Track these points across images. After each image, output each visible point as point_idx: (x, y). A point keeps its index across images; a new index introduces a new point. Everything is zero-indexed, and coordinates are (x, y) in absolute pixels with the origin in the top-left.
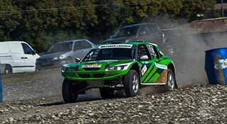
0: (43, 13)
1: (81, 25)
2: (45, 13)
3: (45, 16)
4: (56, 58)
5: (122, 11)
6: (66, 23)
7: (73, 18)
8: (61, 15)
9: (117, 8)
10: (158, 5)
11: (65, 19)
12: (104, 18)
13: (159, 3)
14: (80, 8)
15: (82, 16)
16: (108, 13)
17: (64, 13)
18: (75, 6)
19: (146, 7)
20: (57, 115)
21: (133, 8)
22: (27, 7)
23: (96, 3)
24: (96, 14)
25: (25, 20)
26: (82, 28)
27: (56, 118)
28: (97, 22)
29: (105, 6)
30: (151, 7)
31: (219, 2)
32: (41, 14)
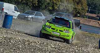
1: (30, 4)
4: (27, 16)
5: (49, 4)
6: (24, 1)
9: (47, 2)
10: (64, 6)
12: (40, 4)
13: (64, 5)
15: (32, 1)
16: (43, 3)
19: (59, 5)
21: (53, 4)
24: (37, 1)
28: (37, 5)
31: (88, 12)
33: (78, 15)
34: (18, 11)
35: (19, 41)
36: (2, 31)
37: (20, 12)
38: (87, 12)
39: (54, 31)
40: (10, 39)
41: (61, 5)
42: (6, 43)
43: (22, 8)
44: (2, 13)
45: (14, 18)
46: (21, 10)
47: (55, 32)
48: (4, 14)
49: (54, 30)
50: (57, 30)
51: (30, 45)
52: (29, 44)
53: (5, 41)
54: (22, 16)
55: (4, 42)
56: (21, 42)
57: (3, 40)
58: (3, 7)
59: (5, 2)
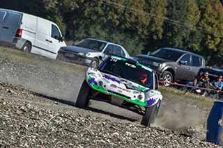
0: (107, 6)
1: (142, 33)
3: (108, 9)
5: (192, 34)
6: (129, 25)
8: (126, 14)
9: (187, 29)
11: (128, 20)
12: (170, 34)
14: (148, 14)
15: (148, 23)
16: (176, 31)
17: (130, 14)
18: (144, 10)
19: (219, 40)
23: (167, 16)
24: (163, 27)
25: (86, 5)
26: (143, 37)
28: (161, 37)
29: (176, 22)
32: (105, 6)
34: (60, 40)
44: (16, 42)
58: (19, 26)
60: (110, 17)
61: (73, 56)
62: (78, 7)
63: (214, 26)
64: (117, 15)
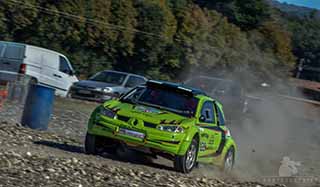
0: (65, 19)
1: (110, 51)
2: (68, 20)
3: (67, 23)
4: (99, 90)
5: (169, 48)
6: (92, 42)
7: (102, 38)
8: (88, 29)
9: (163, 42)
10: (217, 56)
11: (91, 35)
12: (143, 50)
14: (115, 27)
15: (115, 39)
16: (150, 45)
17: (93, 28)
18: (110, 22)
19: (200, 53)
20: (136, 174)
21: (183, 49)
22: (48, 5)
23: (137, 28)
24: (133, 42)
25: (40, 21)
26: (110, 55)
27: (136, 178)
28: (131, 52)
29: (150, 35)
30: (207, 56)
31: (294, 76)
32: (62, 20)
33: (264, 85)
34: (71, 74)
35: (76, 170)
36: (20, 136)
37: (78, 74)
38: (291, 74)
39: (125, 127)
40: (45, 162)
41: (208, 52)
42: (33, 176)
43: (84, 61)
44: (19, 79)
45: (58, 96)
46: (81, 70)
47: (129, 129)
48: (27, 81)
49: (125, 124)
50: (136, 123)
51: (111, 182)
52: (106, 179)
53: (29, 168)
54: (85, 87)
55: (28, 171)
56: (81, 173)
57: (23, 164)
58: (22, 60)
59: (30, 44)
60: (69, 33)
61: (89, 92)
62: (31, 23)
63: (195, 37)
64: (79, 30)
